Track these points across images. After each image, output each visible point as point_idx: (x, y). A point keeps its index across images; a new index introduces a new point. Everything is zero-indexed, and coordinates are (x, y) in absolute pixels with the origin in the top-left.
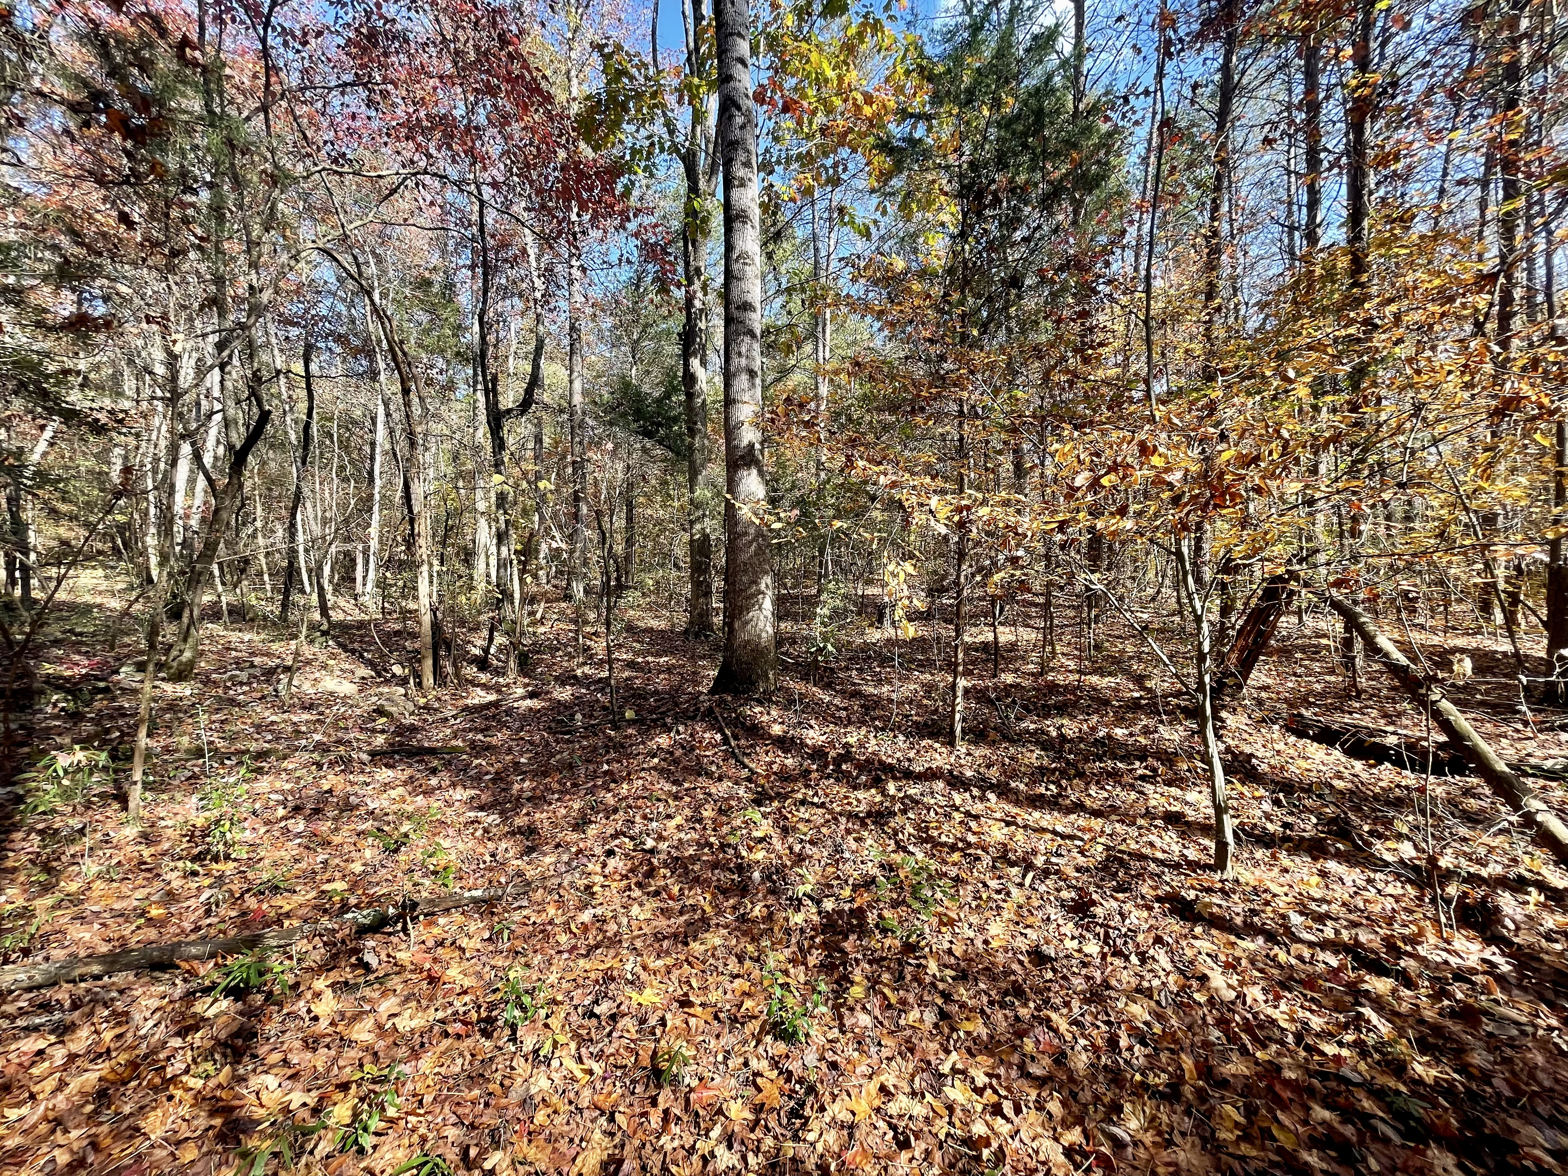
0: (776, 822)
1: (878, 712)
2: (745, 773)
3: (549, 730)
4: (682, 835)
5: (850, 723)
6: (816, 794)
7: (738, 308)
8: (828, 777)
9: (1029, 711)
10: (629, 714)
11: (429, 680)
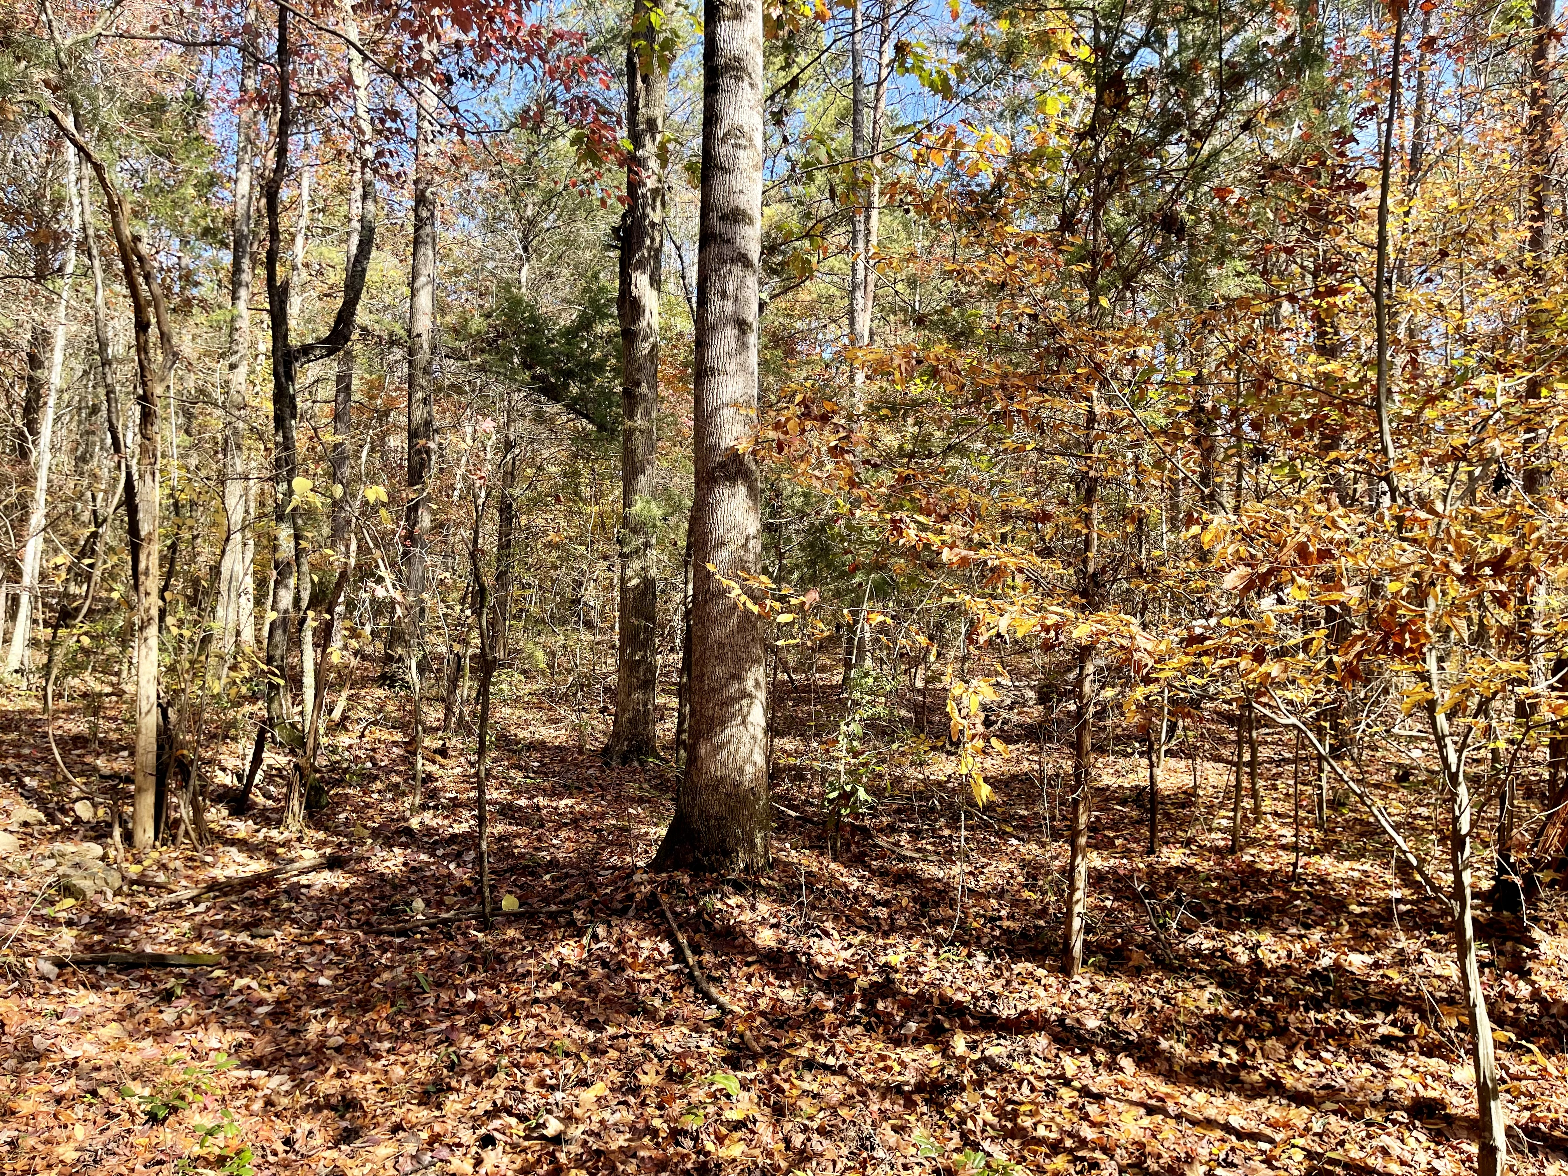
0: (764, 1098)
1: (944, 911)
2: (712, 1012)
3: (368, 927)
4: (606, 1115)
5: (893, 929)
6: (831, 1051)
7: (723, 218)
8: (852, 1024)
9: (1203, 917)
10: (509, 903)
11: (145, 833)
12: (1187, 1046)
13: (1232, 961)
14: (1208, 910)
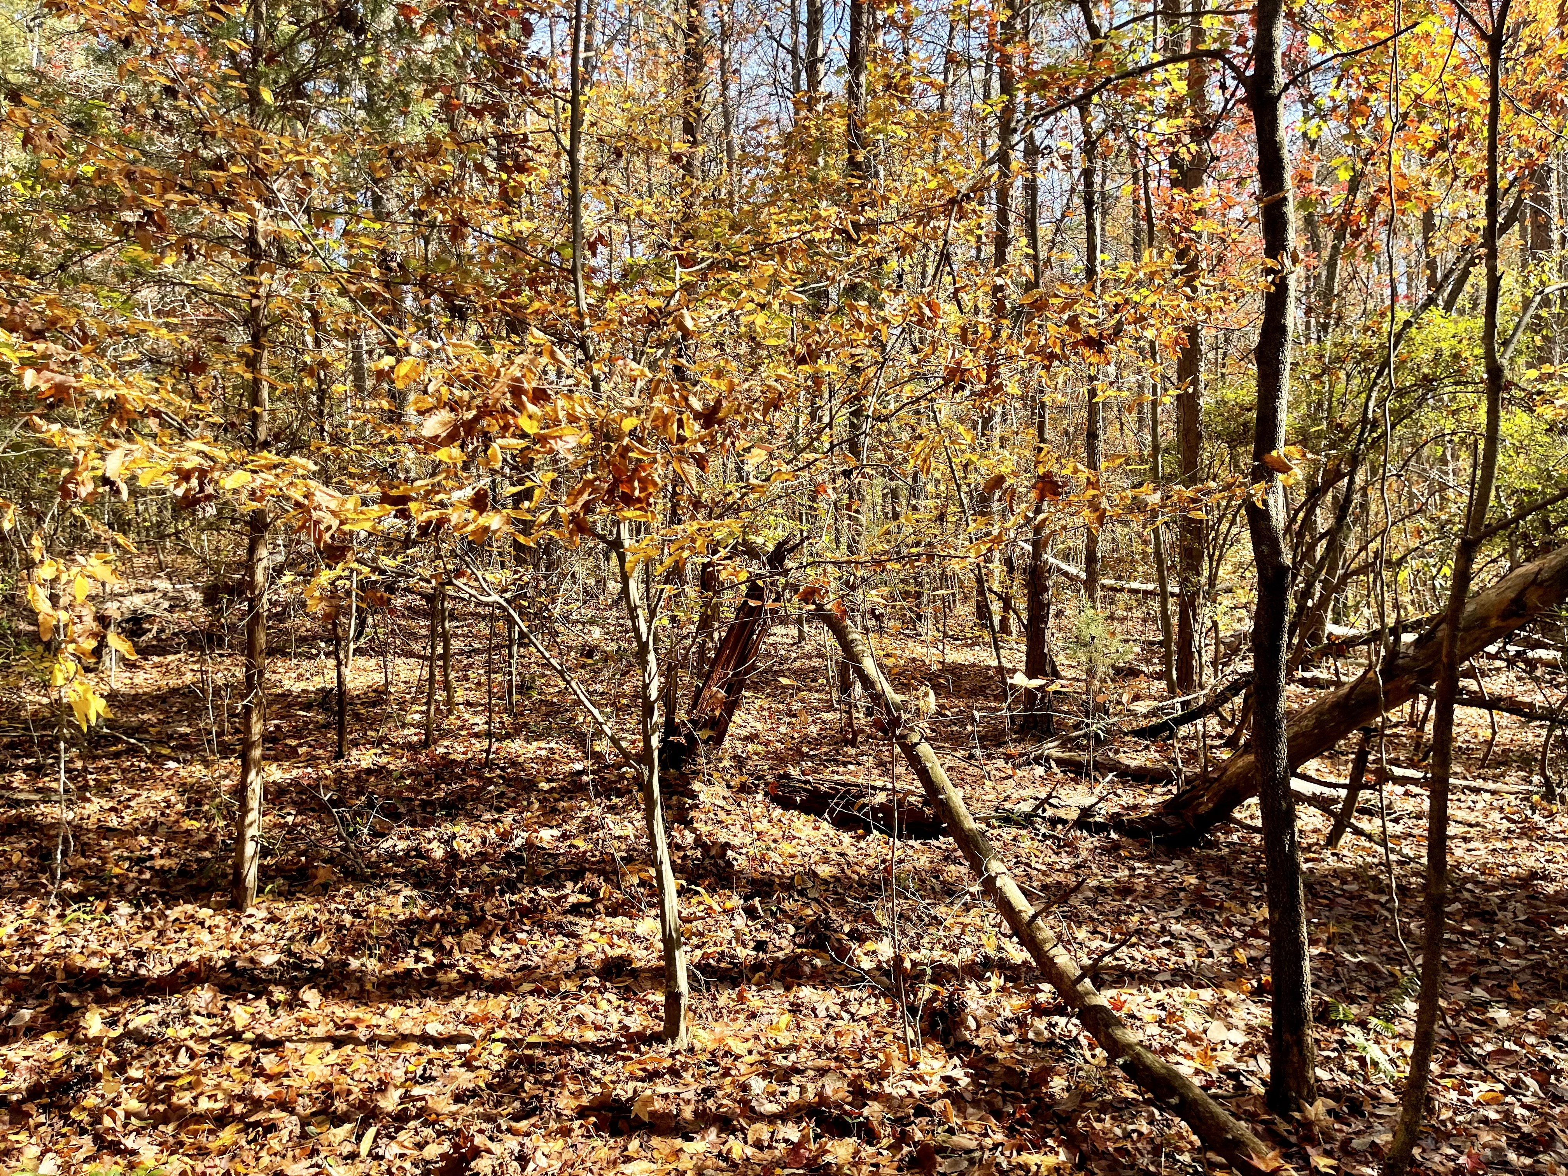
9: (396, 817)
12: (380, 959)
13: (427, 858)
14: (402, 810)
